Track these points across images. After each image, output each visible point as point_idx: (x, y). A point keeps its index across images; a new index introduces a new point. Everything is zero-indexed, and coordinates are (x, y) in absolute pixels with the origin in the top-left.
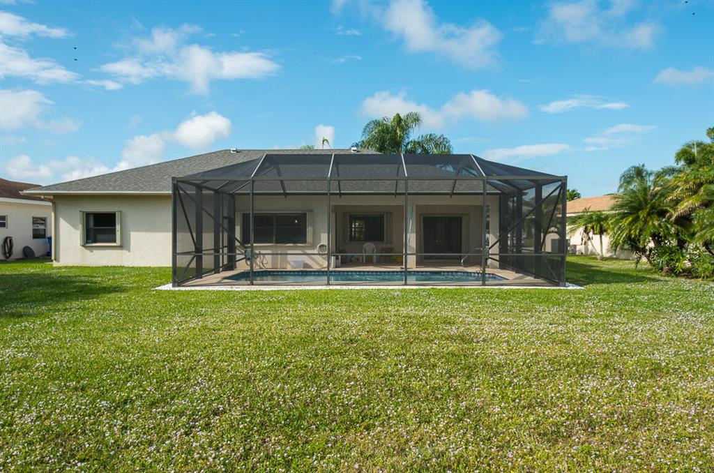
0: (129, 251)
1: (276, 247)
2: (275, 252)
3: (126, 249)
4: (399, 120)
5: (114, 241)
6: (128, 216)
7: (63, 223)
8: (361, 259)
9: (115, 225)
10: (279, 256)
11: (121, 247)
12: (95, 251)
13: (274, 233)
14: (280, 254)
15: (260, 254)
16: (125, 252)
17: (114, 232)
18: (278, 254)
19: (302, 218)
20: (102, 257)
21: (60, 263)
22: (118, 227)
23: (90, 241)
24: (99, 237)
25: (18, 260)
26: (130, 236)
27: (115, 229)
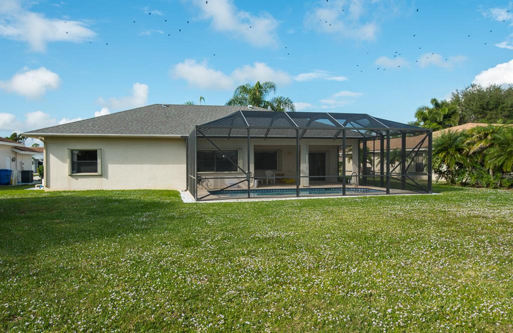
0: (107, 178)
1: (217, 174)
2: (216, 177)
3: (105, 177)
4: (259, 86)
5: (96, 171)
6: (106, 153)
7: (52, 158)
8: (272, 181)
9: (97, 160)
10: (219, 180)
11: (101, 176)
12: (79, 179)
13: (215, 165)
14: (220, 178)
15: (206, 178)
16: (104, 179)
17: (96, 164)
18: (218, 178)
19: (236, 153)
20: (86, 184)
21: (51, 188)
22: (99, 161)
23: (75, 172)
24: (82, 168)
25: (17, 187)
26: (107, 168)
27: (97, 162)
